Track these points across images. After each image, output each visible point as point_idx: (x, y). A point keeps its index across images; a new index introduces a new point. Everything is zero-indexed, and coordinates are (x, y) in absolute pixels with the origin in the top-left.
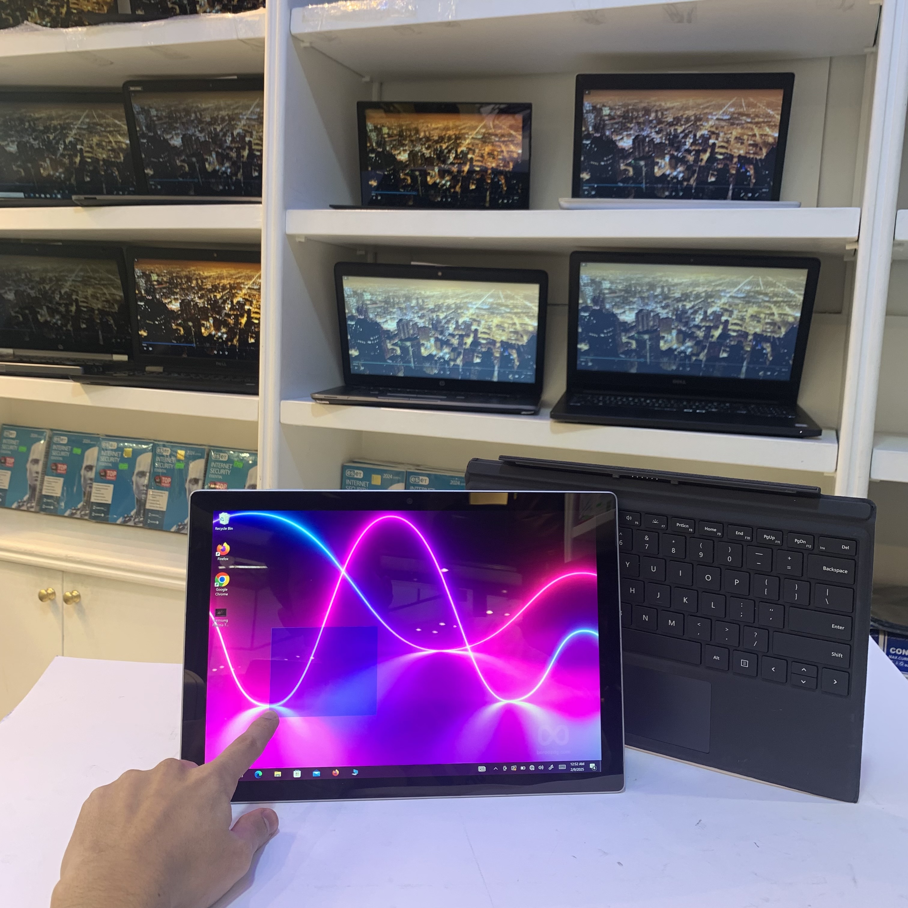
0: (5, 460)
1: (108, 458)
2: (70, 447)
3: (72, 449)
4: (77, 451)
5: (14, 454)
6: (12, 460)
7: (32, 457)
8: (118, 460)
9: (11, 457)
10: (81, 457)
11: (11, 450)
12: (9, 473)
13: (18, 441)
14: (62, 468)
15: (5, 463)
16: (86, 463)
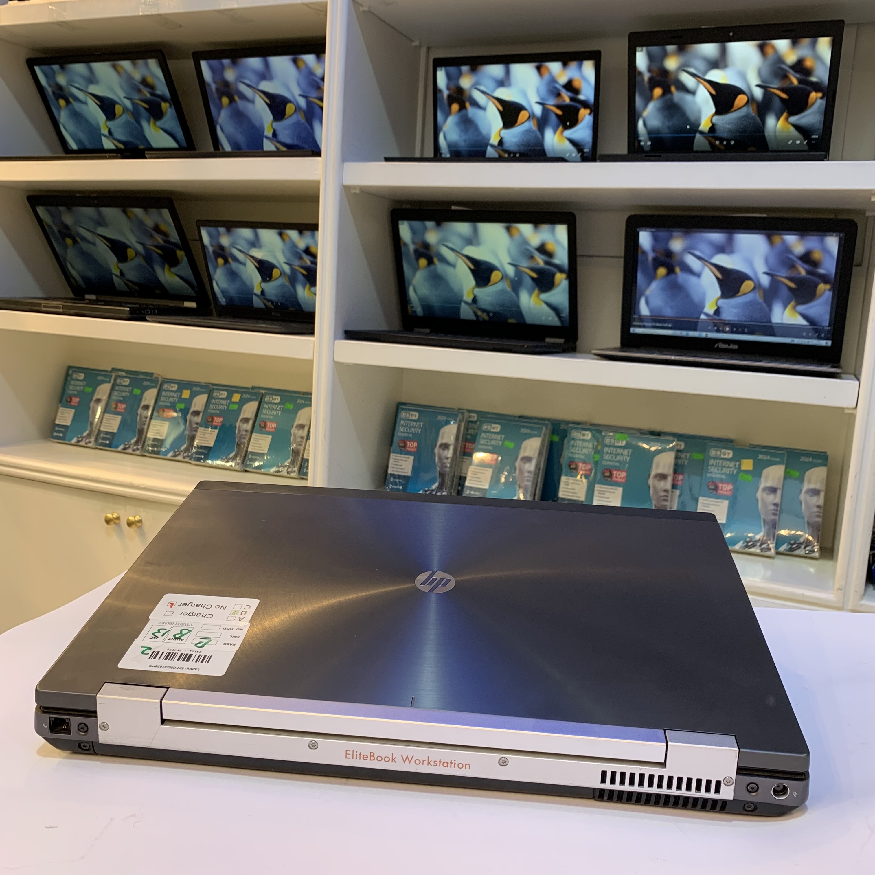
0: (71, 399)
1: (168, 398)
2: (131, 388)
3: (132, 390)
4: (137, 392)
5: (80, 394)
6: (78, 400)
7: (96, 397)
8: (177, 400)
9: (76, 396)
10: (140, 398)
11: (78, 391)
12: (73, 411)
13: (85, 383)
14: (122, 407)
15: (70, 402)
16: (143, 403)
